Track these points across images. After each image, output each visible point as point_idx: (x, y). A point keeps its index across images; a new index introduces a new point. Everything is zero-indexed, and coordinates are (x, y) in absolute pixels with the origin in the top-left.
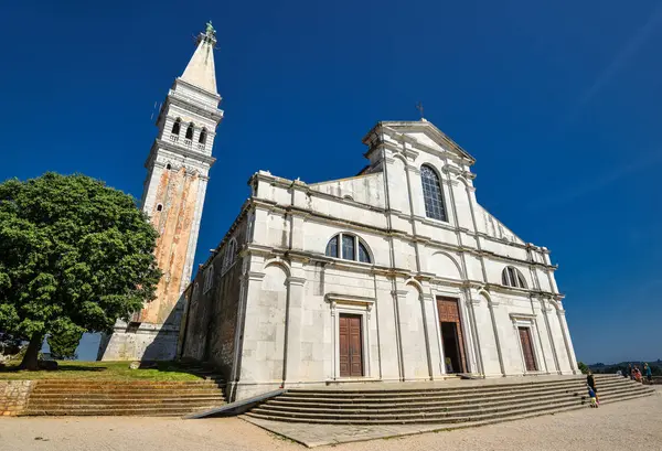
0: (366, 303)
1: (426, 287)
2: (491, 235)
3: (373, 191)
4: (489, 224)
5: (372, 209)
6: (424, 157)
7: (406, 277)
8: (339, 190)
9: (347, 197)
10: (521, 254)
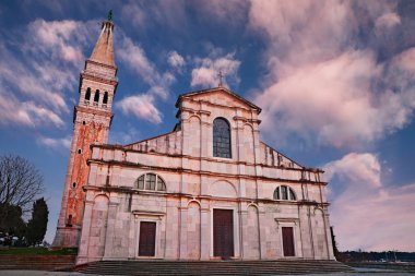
0: (159, 215)
1: (204, 204)
2: (269, 164)
3: (172, 144)
4: (269, 156)
5: (169, 156)
6: (217, 113)
7: (189, 198)
8: (147, 146)
9: (152, 151)
10: (296, 176)
